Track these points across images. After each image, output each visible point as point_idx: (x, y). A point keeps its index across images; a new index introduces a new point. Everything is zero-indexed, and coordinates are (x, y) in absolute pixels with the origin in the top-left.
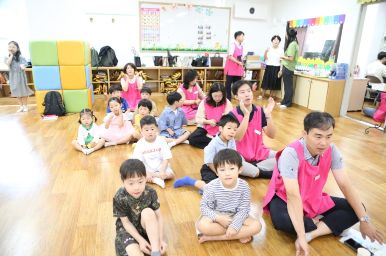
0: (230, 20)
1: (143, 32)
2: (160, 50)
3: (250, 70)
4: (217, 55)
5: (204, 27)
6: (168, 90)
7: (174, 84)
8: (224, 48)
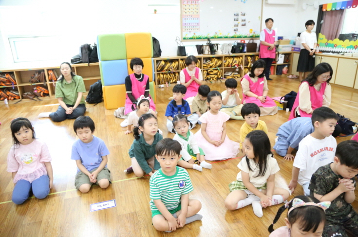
0: (262, 6)
1: (184, 21)
2: (199, 38)
3: (283, 54)
4: (251, 41)
5: (240, 14)
6: (211, 78)
7: (216, 72)
8: (257, 34)
